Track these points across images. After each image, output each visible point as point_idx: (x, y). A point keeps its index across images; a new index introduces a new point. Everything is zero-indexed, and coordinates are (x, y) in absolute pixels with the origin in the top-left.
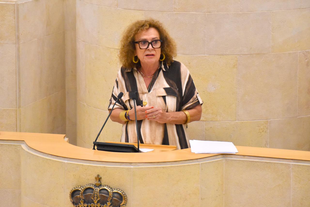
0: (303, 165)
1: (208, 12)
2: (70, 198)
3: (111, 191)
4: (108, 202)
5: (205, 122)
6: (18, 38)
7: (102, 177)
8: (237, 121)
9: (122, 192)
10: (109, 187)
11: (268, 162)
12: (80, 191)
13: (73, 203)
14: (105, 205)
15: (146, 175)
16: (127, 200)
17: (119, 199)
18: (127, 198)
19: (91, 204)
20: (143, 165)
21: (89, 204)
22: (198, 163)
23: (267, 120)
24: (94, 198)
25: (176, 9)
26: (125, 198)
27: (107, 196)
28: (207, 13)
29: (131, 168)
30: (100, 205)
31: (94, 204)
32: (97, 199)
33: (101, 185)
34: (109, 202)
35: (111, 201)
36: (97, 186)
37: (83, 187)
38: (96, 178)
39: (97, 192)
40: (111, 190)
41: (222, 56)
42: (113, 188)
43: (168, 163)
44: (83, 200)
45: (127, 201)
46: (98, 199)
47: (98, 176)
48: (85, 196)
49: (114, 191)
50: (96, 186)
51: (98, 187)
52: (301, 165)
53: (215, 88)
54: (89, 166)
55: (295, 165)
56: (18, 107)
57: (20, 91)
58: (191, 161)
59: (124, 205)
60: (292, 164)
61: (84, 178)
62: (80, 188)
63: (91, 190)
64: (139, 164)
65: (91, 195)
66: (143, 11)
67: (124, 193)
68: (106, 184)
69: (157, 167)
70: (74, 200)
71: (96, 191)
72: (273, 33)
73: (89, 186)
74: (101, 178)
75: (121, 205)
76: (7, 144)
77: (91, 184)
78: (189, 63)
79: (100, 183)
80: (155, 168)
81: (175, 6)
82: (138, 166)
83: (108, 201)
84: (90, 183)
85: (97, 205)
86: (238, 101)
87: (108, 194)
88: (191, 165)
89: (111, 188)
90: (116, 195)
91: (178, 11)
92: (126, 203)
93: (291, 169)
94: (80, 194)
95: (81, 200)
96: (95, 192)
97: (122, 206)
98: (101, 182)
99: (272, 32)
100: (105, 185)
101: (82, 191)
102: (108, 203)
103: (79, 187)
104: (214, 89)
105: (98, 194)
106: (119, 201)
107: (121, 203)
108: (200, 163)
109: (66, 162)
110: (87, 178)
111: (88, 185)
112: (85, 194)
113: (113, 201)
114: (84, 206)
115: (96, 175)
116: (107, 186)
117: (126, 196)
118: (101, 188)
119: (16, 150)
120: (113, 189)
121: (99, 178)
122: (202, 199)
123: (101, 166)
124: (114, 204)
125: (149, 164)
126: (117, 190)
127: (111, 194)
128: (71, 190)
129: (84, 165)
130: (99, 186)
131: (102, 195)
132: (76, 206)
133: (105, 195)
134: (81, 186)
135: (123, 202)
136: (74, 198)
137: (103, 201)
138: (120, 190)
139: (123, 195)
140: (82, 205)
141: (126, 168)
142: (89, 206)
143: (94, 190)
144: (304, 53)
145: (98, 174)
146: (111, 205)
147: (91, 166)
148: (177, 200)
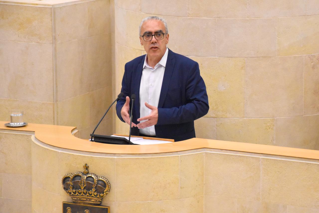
1: (218, 18)
2: (62, 184)
3: (96, 179)
4: (93, 188)
5: (216, 118)
7: (89, 166)
8: (245, 119)
9: (106, 180)
10: (95, 175)
11: (241, 156)
12: (70, 178)
13: (64, 188)
14: (91, 191)
15: (128, 165)
16: (110, 187)
17: (103, 186)
18: (111, 185)
19: (78, 190)
20: (126, 156)
21: (77, 190)
22: (178, 155)
24: (81, 184)
25: (190, 14)
26: (108, 185)
27: (92, 183)
29: (115, 158)
30: (86, 191)
31: (81, 190)
32: (83, 186)
33: (88, 173)
34: (94, 188)
35: (96, 187)
36: (85, 174)
37: (73, 174)
38: (84, 167)
39: (84, 179)
40: (96, 178)
41: (231, 58)
43: (149, 155)
46: (85, 186)
47: (86, 164)
48: (74, 182)
49: (99, 179)
50: (83, 174)
51: (86, 175)
53: (225, 87)
54: (78, 155)
55: (264, 159)
56: (55, 101)
58: (171, 153)
59: (107, 191)
61: (74, 166)
62: (70, 175)
63: (79, 178)
64: (122, 155)
65: (79, 181)
67: (107, 181)
68: (93, 172)
69: (138, 158)
70: (65, 186)
71: (83, 178)
72: (279, 38)
74: (88, 167)
75: (105, 191)
77: (80, 172)
80: (137, 158)
81: (189, 12)
82: (122, 157)
83: (93, 187)
85: (83, 191)
86: (246, 100)
87: (93, 181)
88: (171, 157)
89: (97, 176)
90: (100, 182)
91: (192, 17)
92: (109, 190)
94: (70, 181)
95: (71, 186)
96: (82, 179)
97: (105, 192)
98: (88, 171)
99: (278, 37)
101: (72, 178)
102: (92, 189)
103: (70, 174)
105: (85, 181)
106: (103, 188)
107: (105, 189)
108: (180, 155)
109: (60, 151)
110: (77, 166)
111: (77, 173)
112: (74, 181)
113: (97, 188)
114: (73, 191)
115: (84, 164)
116: (94, 174)
117: (110, 184)
118: (88, 176)
120: (99, 177)
121: (87, 167)
122: (181, 188)
123: (88, 156)
124: (98, 191)
126: (101, 178)
127: (96, 181)
128: (63, 177)
129: (74, 155)
130: (86, 174)
131: (88, 182)
132: (66, 191)
133: (91, 182)
134: (71, 174)
135: (107, 188)
136: (65, 184)
137: (88, 188)
138: (105, 178)
139: (106, 183)
140: (71, 190)
141: (110, 158)
142: (77, 191)
143: (82, 177)
144: (309, 56)
145: (86, 163)
146: (95, 191)
147: (80, 156)
148: (157, 188)
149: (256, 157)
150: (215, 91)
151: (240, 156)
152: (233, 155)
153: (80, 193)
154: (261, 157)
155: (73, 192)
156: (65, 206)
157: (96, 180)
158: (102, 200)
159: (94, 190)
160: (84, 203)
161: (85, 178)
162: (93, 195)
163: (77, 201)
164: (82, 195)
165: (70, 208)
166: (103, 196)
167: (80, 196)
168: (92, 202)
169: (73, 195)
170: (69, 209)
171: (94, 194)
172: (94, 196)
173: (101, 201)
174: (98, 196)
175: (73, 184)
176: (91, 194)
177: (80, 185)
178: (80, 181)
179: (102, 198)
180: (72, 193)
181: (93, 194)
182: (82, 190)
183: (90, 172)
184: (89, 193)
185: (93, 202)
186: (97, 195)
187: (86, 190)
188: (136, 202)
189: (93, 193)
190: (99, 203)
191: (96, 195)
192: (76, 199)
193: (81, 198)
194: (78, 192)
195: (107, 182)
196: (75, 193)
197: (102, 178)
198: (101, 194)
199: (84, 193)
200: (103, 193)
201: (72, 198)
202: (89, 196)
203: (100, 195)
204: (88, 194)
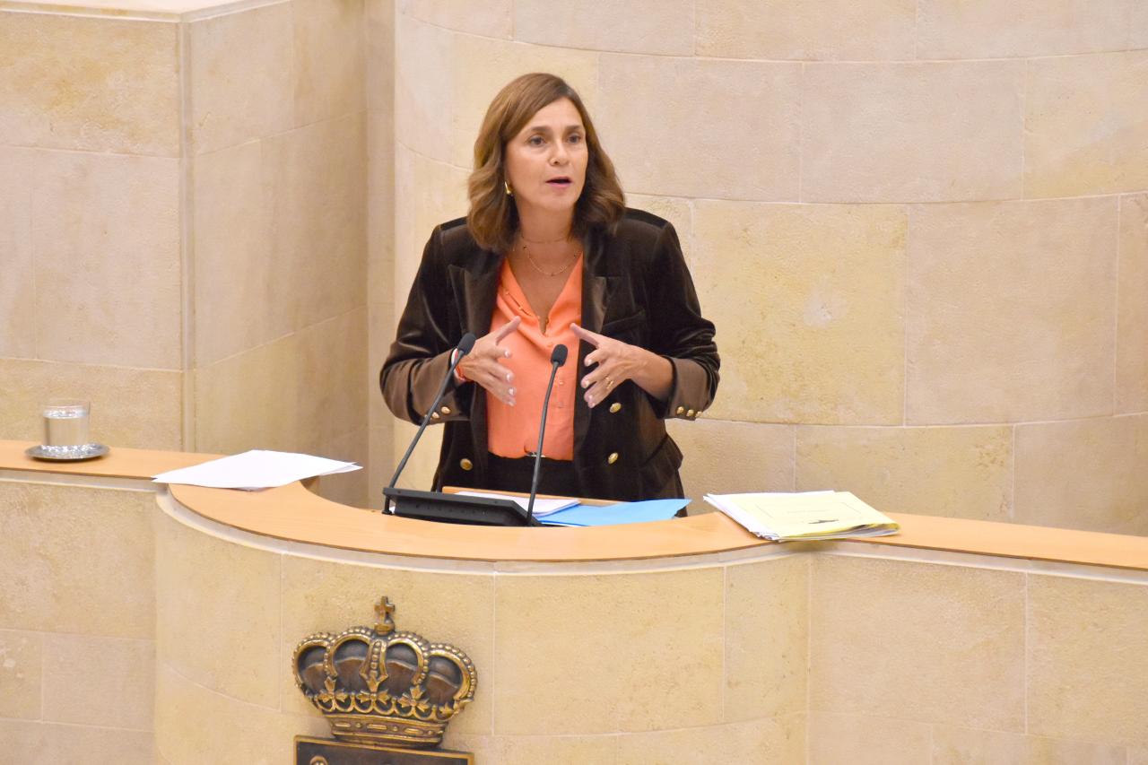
0: (1063, 578)
1: (808, 60)
2: (294, 673)
3: (423, 652)
4: (414, 686)
5: (795, 427)
6: (188, 136)
7: (397, 607)
8: (904, 427)
9: (460, 655)
10: (421, 638)
11: (952, 567)
12: (325, 648)
13: (304, 688)
14: (406, 699)
15: (539, 601)
16: (477, 681)
17: (449, 678)
18: (478, 677)
19: (358, 691)
21: (353, 694)
22: (719, 565)
23: (1009, 425)
24: (367, 673)
25: (703, 47)
26: (470, 675)
27: (411, 667)
28: (804, 63)
29: (492, 577)
30: (388, 697)
31: (367, 694)
32: (377, 678)
33: (392, 632)
34: (418, 686)
35: (423, 684)
36: (380, 633)
37: (335, 636)
38: (377, 608)
39: (379, 654)
40: (423, 649)
41: (855, 207)
42: (434, 641)
43: (616, 563)
44: (333, 678)
45: (478, 685)
46: (382, 678)
47: (385, 600)
48: (340, 665)
49: (433, 652)
50: (375, 633)
51: (384, 637)
52: (1060, 577)
53: (830, 313)
54: (355, 567)
55: (1039, 576)
56: (186, 365)
57: (194, 312)
58: (694, 558)
59: (466, 697)
60: (1029, 574)
61: (339, 606)
62: (326, 639)
63: (360, 648)
64: (518, 566)
65: (360, 662)
66: (595, 52)
67: (465, 660)
68: (411, 628)
69: (576, 577)
70: (306, 679)
71: (376, 650)
72: (1031, 131)
73: (355, 633)
74: (393, 608)
75: (457, 697)
76: (111, 488)
77: (361, 628)
78: (745, 230)
79: (390, 626)
80: (572, 577)
81: (700, 38)
82: (515, 571)
83: (415, 683)
84: (358, 624)
85: (378, 697)
86: (908, 360)
87: (414, 661)
88: (695, 570)
89: (426, 643)
90: (439, 665)
91: (710, 56)
92: (473, 693)
93: (1026, 588)
94: (326, 660)
95: (329, 678)
96: (373, 653)
97: (458, 701)
98: (392, 622)
99: (1026, 128)
100: (407, 633)
101: (332, 650)
102: (412, 690)
103: (324, 636)
104: (829, 317)
105: (382, 660)
106: (450, 687)
107: (457, 691)
108: (725, 565)
109: (283, 552)
110: (349, 607)
111: (351, 631)
112: (341, 661)
113: (429, 685)
114: (338, 698)
115: (377, 600)
116: (414, 634)
117: (474, 670)
118: (394, 641)
119: (140, 509)
120: (433, 646)
121: (387, 610)
122: (729, 683)
123: (393, 570)
124: (433, 696)
125: (553, 565)
126: (443, 649)
127: (423, 661)
128: (299, 647)
129: (339, 564)
130: (385, 633)
131: (397, 665)
132: (311, 697)
133: (404, 665)
134: (329, 635)
135: (464, 687)
136: (305, 672)
137: (397, 685)
138: (456, 649)
139: (462, 666)
140: (329, 694)
141: (475, 576)
142: (353, 699)
143: (371, 647)
144: (1137, 199)
145: (384, 595)
146: (423, 697)
147: (361, 568)
148: (645, 685)
149: (1008, 572)
150: (794, 325)
151: (947, 566)
152: (920, 563)
153: (363, 706)
154: (1026, 571)
155: (339, 702)
156: (305, 751)
157: (425, 658)
158: (443, 729)
159: (416, 692)
160: (378, 742)
161: (383, 650)
162: (413, 712)
163: (351, 734)
164: (373, 712)
165: (323, 759)
166: (449, 715)
167: (364, 717)
168: (408, 735)
169: (336, 711)
170: (320, 762)
171: (416, 708)
172: (417, 716)
173: (441, 732)
174: (433, 716)
175: (335, 673)
176: (409, 709)
177: (365, 676)
178: (363, 659)
179: (445, 720)
180: (335, 706)
181: (413, 709)
182: (372, 694)
183: (398, 629)
184: (398, 705)
185: (414, 736)
186: (429, 711)
187: (388, 693)
188: (569, 736)
189: (413, 705)
190: (434, 740)
191: (426, 710)
192: (346, 725)
193: (368, 724)
194: (358, 701)
195: (466, 665)
196: (345, 704)
197: (447, 648)
198: (442, 709)
199: (378, 703)
200: (451, 704)
201: (331, 721)
202: (399, 717)
203: (438, 712)
204: (394, 709)
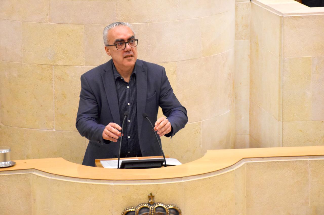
1: (150, 22)
3: (167, 208)
9: (177, 207)
12: (134, 211)
20: (192, 178)
23: (200, 121)
27: (164, 213)
29: (182, 182)
36: (151, 204)
37: (136, 207)
47: (151, 194)
49: (170, 207)
51: (153, 205)
60: (310, 160)
61: (135, 198)
62: (134, 209)
63: (146, 210)
64: (189, 178)
65: (148, 214)
68: (159, 201)
71: (152, 209)
73: (143, 205)
74: (154, 196)
77: (145, 203)
79: (154, 202)
81: (118, 18)
82: (188, 179)
84: (143, 202)
87: (164, 211)
89: (166, 205)
90: (172, 211)
93: (309, 164)
98: (154, 200)
99: (202, 37)
101: (137, 212)
105: (155, 212)
109: (113, 184)
110: (139, 198)
112: (141, 214)
115: (148, 194)
116: (162, 203)
118: (156, 206)
121: (151, 196)
123: (153, 185)
125: (197, 176)
126: (172, 206)
127: (167, 211)
128: (124, 212)
129: (135, 185)
131: (160, 213)
133: (162, 212)
138: (175, 205)
139: (178, 210)
141: (178, 183)
143: (150, 209)
145: (150, 192)
147: (142, 185)
148: (220, 208)
157: (168, 209)
161: (154, 209)
183: (156, 202)
